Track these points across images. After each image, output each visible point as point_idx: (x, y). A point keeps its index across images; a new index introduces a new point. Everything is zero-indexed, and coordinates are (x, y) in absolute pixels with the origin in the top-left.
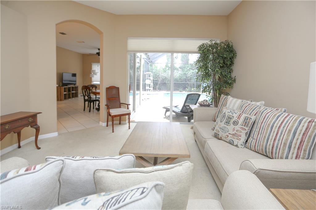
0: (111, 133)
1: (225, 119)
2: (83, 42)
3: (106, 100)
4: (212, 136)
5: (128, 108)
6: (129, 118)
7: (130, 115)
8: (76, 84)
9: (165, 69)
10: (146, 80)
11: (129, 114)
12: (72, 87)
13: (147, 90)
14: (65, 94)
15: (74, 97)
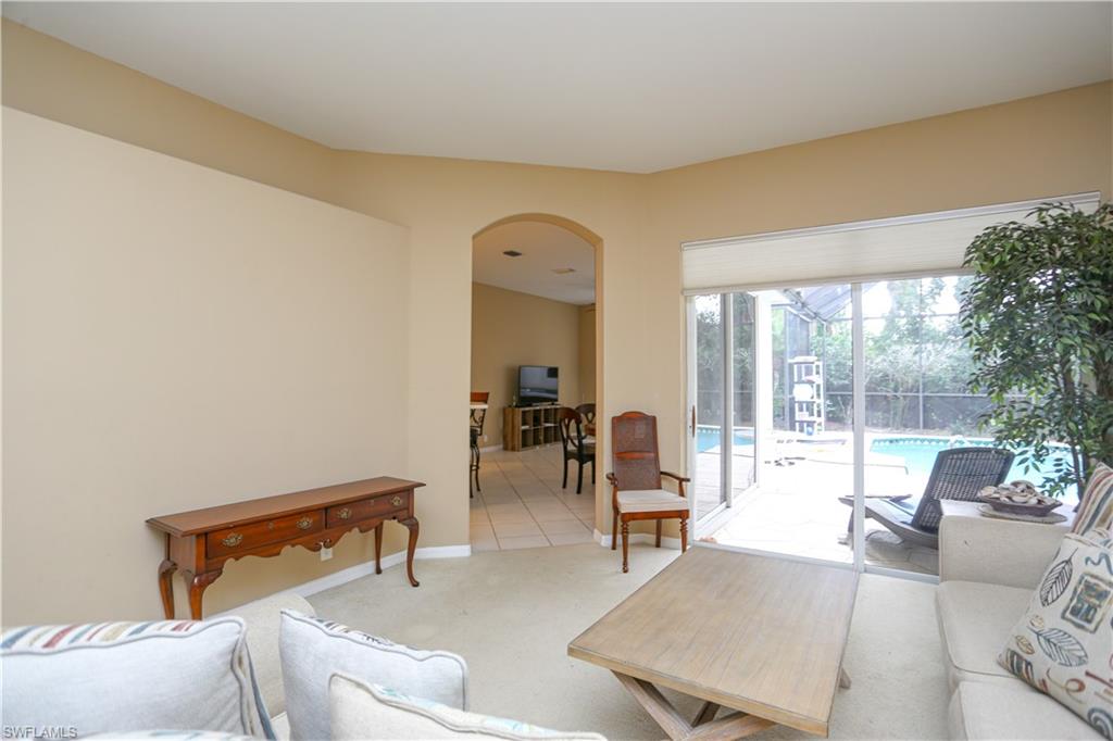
0: (617, 572)
1: (1068, 593)
2: (571, 270)
3: (610, 458)
4: (1000, 664)
5: (682, 494)
6: (684, 530)
7: (688, 517)
8: (556, 400)
9: (885, 338)
10: (796, 386)
11: (683, 515)
12: (546, 410)
13: (801, 422)
14: (524, 432)
15: (550, 442)
